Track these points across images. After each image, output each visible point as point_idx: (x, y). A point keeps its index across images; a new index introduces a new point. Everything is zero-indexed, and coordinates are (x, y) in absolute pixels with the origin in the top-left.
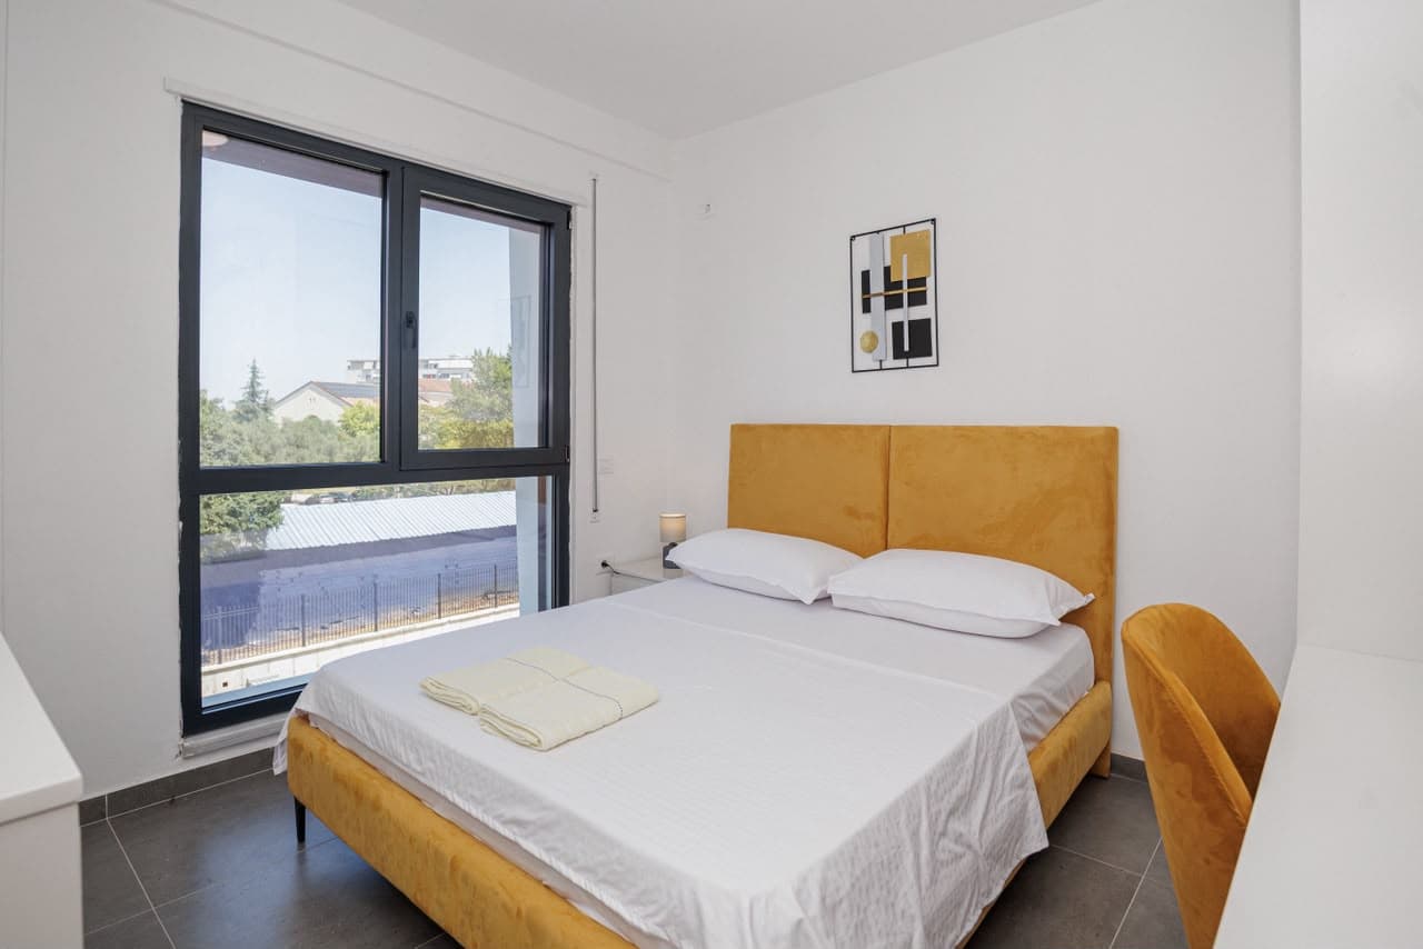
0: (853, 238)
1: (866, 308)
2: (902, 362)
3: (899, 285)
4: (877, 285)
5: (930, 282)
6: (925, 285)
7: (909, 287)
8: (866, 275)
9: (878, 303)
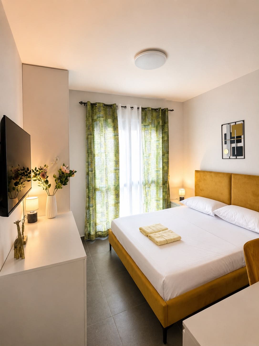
0: (222, 125)
1: (226, 143)
2: (235, 157)
3: (234, 138)
4: (228, 137)
5: (242, 137)
6: (241, 138)
7: (236, 138)
8: (225, 135)
9: (228, 142)
